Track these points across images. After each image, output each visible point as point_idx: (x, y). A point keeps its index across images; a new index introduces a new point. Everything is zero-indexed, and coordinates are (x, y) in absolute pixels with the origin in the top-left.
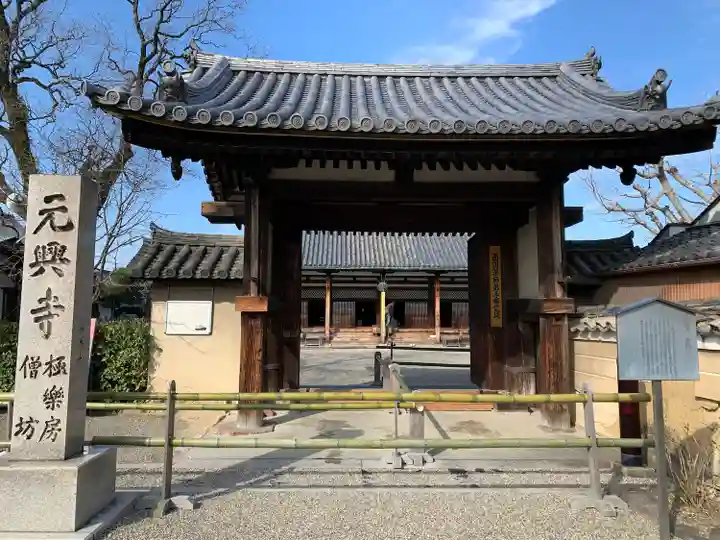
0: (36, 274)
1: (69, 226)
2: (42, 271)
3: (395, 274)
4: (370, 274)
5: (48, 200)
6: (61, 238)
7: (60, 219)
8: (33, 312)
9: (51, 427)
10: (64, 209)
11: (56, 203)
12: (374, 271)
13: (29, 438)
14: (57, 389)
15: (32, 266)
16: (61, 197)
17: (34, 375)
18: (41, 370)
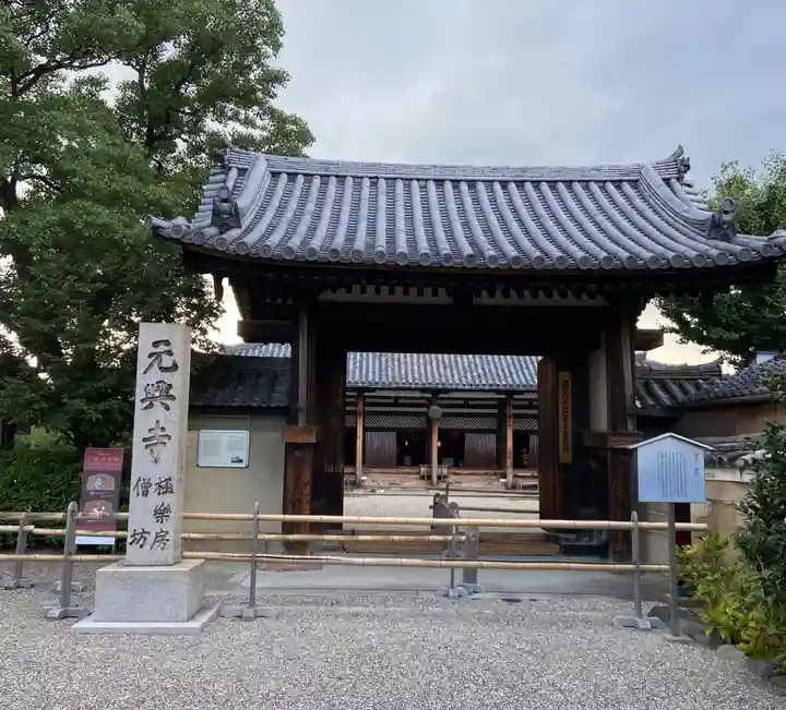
0: (146, 408)
1: (175, 367)
2: (151, 405)
3: (452, 395)
4: (418, 394)
5: (156, 344)
6: (167, 377)
7: (167, 361)
8: (145, 440)
9: (161, 538)
10: (170, 353)
11: (162, 348)
12: (423, 390)
13: (141, 546)
14: (166, 505)
15: (142, 401)
16: (167, 343)
17: (145, 494)
18: (151, 490)
